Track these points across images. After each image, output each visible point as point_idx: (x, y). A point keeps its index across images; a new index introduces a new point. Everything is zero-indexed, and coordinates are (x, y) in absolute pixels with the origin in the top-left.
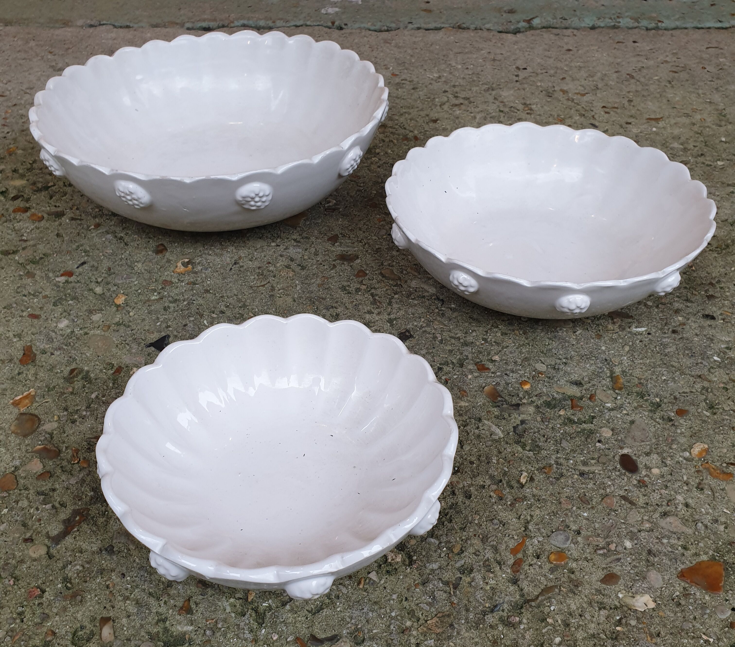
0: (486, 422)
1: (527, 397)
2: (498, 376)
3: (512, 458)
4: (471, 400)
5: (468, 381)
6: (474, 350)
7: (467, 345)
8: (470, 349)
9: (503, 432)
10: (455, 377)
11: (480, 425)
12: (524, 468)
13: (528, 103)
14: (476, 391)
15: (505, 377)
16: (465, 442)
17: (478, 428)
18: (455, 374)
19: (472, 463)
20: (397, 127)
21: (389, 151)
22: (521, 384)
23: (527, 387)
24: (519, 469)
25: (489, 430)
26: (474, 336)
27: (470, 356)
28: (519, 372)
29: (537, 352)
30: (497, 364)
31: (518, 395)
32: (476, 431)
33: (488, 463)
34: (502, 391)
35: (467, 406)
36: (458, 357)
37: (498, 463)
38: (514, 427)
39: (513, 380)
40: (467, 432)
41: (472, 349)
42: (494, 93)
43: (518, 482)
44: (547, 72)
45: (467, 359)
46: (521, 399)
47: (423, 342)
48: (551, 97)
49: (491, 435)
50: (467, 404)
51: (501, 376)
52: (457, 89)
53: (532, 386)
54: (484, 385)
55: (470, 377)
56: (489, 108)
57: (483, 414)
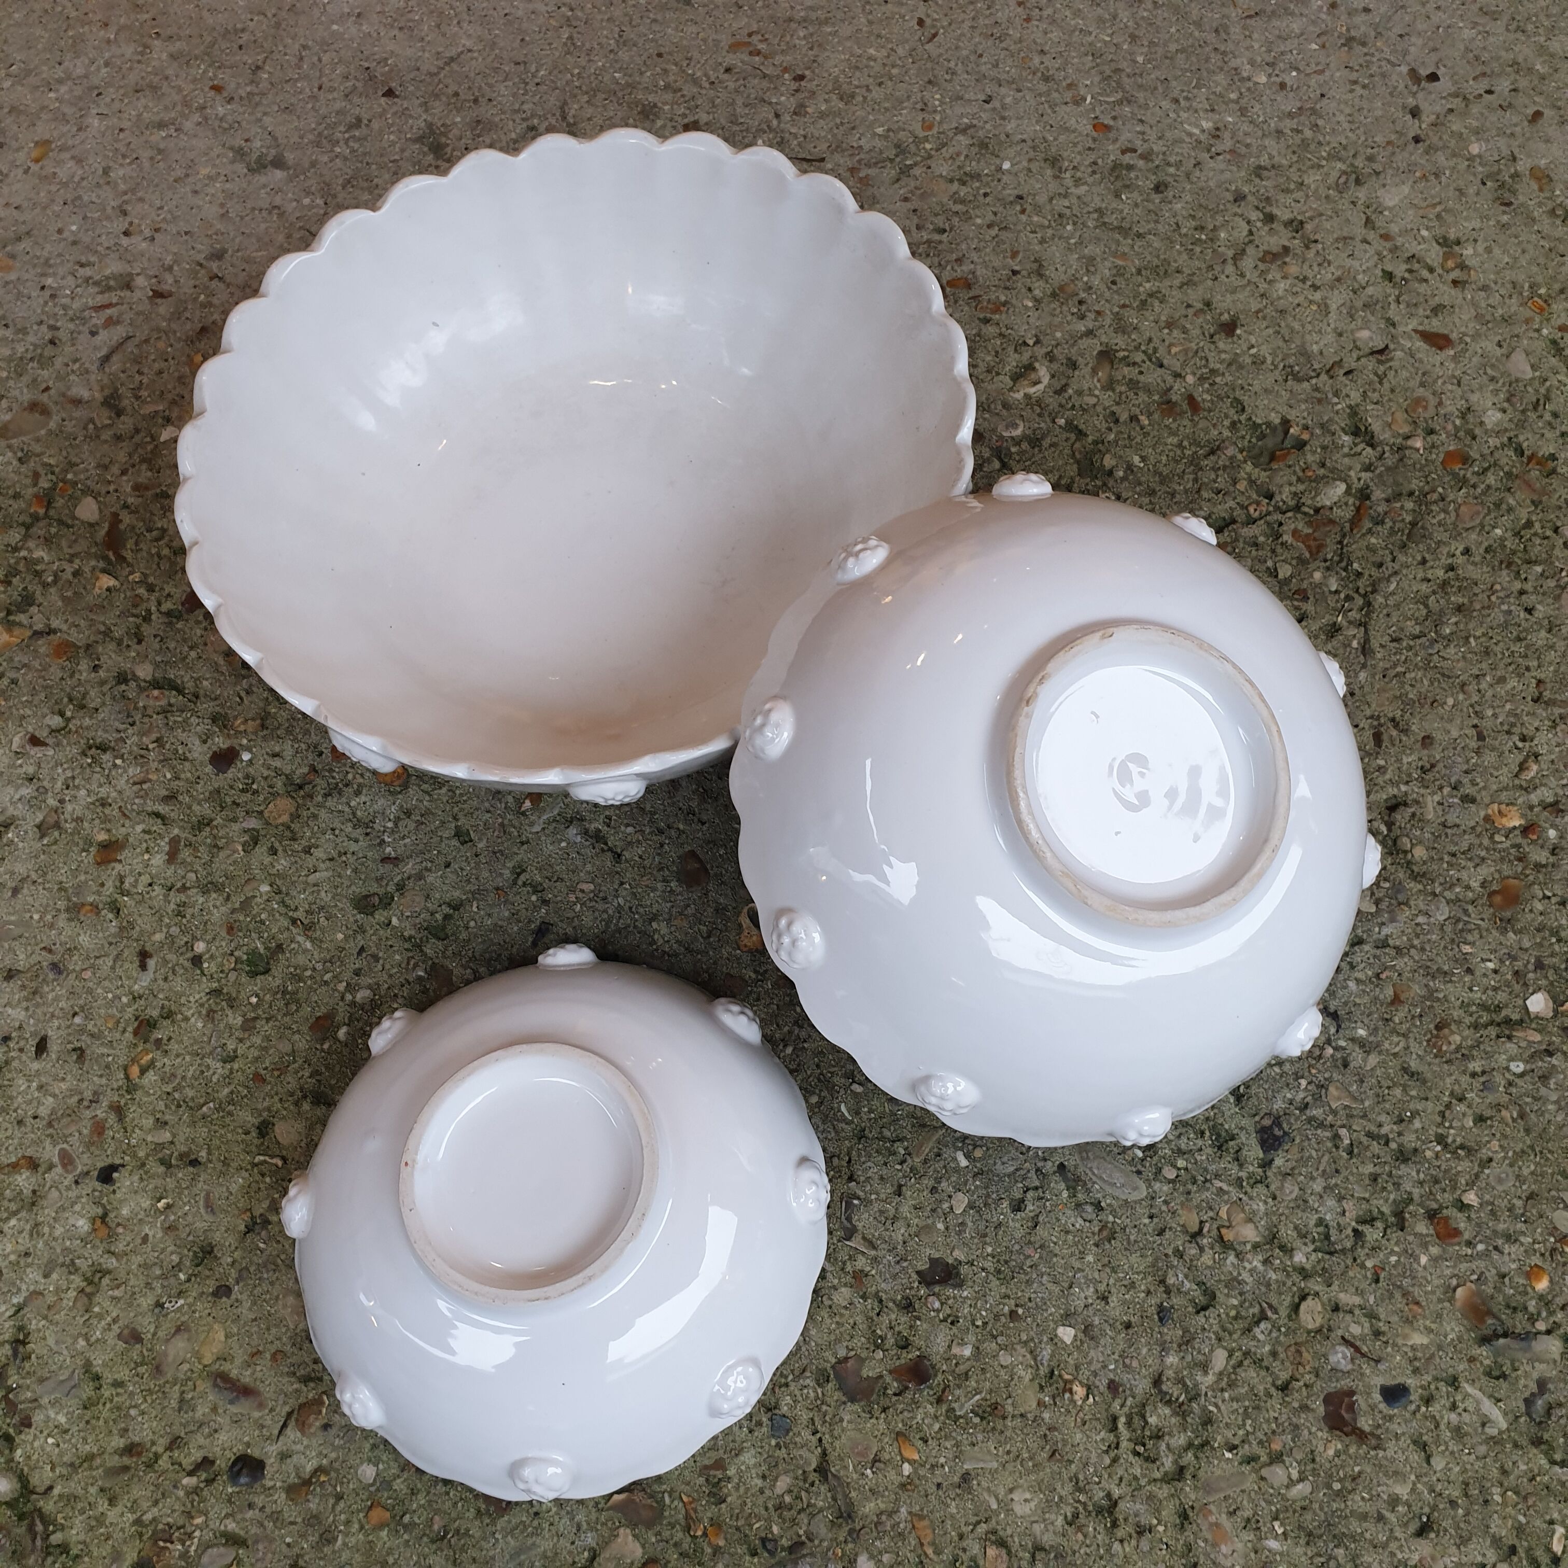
0: (1469, 1389)
1: (1544, 1314)
2: (1480, 1256)
3: (1530, 1489)
4: (1433, 1326)
5: (1421, 1273)
6: (1422, 1176)
7: (1406, 1160)
8: (1414, 1174)
9: (1505, 1414)
10: (1393, 1259)
11: (1459, 1397)
12: (1556, 1516)
13: (1452, 236)
14: (1440, 1301)
15: (1495, 1256)
16: (1433, 1447)
17: (1454, 1407)
18: (1392, 1252)
19: (1453, 1503)
20: (1139, 357)
21: (1136, 459)
22: (1528, 1275)
23: (1542, 1285)
24: (1548, 1518)
25: (1478, 1410)
26: (1417, 1131)
27: (1416, 1192)
28: (1522, 1239)
29: (1553, 1174)
30: (1473, 1216)
31: (1526, 1308)
32: (1453, 1417)
33: (1486, 1502)
34: (1492, 1297)
35: (1427, 1346)
36: (1392, 1197)
37: (1504, 1504)
38: (1526, 1400)
39: (1513, 1266)
40: (1434, 1417)
41: (1418, 1172)
42: (1362, 194)
43: (1549, 1549)
44: (1489, 92)
45: (1411, 1200)
46: (1533, 1319)
47: (1314, 1153)
48: (1509, 204)
49: (1483, 1425)
50: (1425, 1341)
51: (1486, 1254)
52: (1267, 185)
53: (1551, 1281)
54: (1454, 1282)
55: (1424, 1260)
56: (1356, 264)
57: (1461, 1367)
